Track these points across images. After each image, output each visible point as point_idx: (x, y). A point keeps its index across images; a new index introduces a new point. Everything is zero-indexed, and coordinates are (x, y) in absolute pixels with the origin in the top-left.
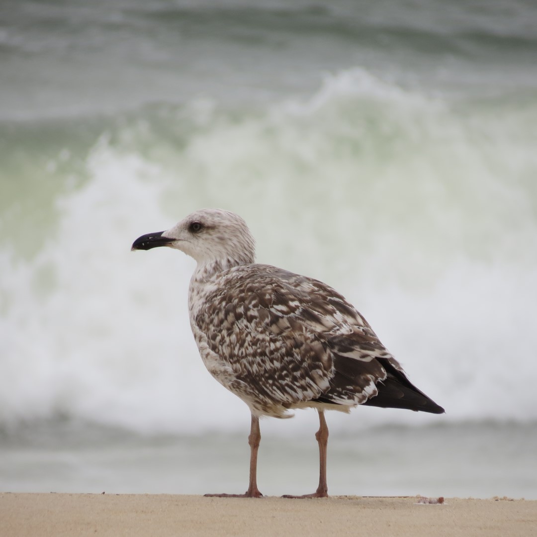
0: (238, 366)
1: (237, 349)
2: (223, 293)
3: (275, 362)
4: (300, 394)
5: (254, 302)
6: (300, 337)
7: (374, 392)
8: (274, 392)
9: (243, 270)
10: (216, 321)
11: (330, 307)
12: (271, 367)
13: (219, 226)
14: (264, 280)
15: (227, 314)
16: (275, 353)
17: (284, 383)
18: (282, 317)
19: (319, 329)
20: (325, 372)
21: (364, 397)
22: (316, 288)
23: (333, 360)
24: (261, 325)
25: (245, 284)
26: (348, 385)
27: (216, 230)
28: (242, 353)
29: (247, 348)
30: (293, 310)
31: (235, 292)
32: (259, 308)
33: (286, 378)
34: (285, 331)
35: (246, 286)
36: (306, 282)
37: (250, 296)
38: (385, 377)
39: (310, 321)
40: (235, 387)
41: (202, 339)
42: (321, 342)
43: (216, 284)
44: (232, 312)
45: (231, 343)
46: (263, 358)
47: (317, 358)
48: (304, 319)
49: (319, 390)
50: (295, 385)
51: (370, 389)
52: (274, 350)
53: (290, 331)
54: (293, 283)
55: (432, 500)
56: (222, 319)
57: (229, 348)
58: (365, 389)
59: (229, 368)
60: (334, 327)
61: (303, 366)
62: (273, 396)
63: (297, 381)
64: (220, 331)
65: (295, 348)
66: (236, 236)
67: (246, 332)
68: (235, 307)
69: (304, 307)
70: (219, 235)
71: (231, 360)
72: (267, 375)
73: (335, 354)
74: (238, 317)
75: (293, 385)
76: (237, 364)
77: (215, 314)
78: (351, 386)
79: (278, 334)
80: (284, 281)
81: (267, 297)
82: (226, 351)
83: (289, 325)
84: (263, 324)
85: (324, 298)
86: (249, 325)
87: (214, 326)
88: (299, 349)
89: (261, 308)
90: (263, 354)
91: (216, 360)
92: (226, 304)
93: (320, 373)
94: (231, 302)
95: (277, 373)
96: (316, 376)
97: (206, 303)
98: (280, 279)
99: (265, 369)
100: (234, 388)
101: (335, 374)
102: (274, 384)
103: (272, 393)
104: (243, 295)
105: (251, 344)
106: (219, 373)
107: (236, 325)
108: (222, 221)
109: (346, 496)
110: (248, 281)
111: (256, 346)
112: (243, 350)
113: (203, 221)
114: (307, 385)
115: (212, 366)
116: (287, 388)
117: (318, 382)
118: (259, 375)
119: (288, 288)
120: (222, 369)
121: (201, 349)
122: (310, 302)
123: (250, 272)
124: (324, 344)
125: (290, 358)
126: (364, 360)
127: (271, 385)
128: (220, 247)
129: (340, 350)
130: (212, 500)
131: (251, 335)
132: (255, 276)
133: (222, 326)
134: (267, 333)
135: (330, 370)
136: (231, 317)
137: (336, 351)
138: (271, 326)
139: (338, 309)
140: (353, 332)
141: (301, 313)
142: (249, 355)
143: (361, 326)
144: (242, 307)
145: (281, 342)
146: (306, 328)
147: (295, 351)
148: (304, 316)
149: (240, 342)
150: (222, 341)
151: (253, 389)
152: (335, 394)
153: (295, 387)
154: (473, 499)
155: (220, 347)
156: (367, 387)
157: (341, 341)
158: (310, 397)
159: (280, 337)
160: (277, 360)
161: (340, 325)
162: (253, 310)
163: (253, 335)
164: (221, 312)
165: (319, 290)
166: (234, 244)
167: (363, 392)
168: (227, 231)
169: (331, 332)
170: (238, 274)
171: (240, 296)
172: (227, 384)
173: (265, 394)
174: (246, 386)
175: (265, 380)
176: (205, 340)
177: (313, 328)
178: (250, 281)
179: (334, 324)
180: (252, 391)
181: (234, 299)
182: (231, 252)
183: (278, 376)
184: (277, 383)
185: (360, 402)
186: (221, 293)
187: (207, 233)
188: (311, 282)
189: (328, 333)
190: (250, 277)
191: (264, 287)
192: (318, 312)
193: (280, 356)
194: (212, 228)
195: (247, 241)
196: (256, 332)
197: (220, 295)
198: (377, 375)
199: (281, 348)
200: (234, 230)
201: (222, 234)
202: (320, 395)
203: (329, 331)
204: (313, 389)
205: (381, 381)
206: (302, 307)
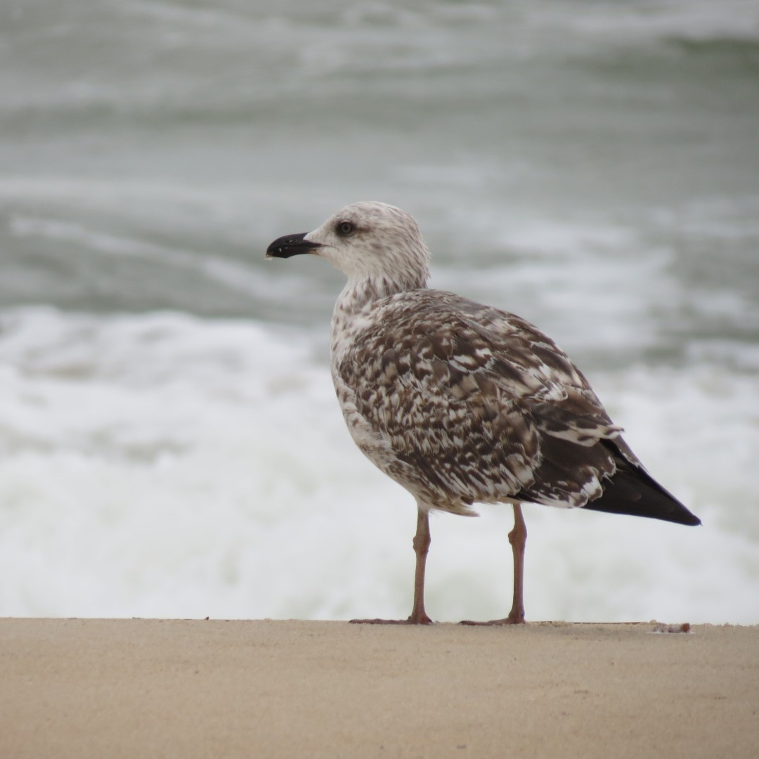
0: (401, 439)
1: (399, 414)
2: (379, 333)
3: (456, 439)
4: (490, 487)
5: (425, 350)
6: (492, 404)
7: (598, 491)
8: (452, 481)
9: (410, 299)
10: (369, 373)
11: (534, 357)
12: (449, 445)
13: (375, 228)
14: (439, 316)
15: (385, 364)
16: (457, 426)
17: (467, 469)
18: (467, 374)
19: (519, 390)
20: (528, 458)
21: (583, 499)
22: (514, 328)
23: (538, 442)
24: (436, 383)
25: (412, 321)
26: (561, 480)
27: (371, 234)
28: (407, 421)
29: (415, 414)
30: (481, 362)
31: (397, 332)
32: (434, 359)
33: (471, 463)
34: (471, 394)
35: (413, 324)
36: (499, 318)
37: (419, 339)
38: (614, 472)
39: (507, 378)
40: (394, 470)
41: (348, 398)
42: (523, 414)
43: (371, 318)
44: (393, 361)
45: (391, 406)
46: (439, 431)
47: (516, 437)
48: (498, 375)
49: (518, 484)
50: (483, 473)
51: (593, 487)
52: (455, 420)
53: (478, 395)
54: (480, 320)
55: (673, 627)
56: (378, 370)
57: (389, 413)
58: (584, 486)
59: (387, 442)
60: (541, 387)
61: (496, 447)
62: (450, 486)
63: (487, 468)
64: (376, 387)
65: (485, 421)
66: (398, 244)
67: (413, 392)
68: (398, 356)
69: (497, 357)
70: (374, 241)
71: (391, 431)
72: (443, 456)
73: (542, 433)
74: (402, 370)
75: (480, 474)
76: (400, 436)
77: (368, 363)
78: (565, 481)
79: (461, 399)
80: (468, 315)
81: (445, 343)
82: (384, 417)
83: (477, 386)
84: (440, 383)
85: (526, 344)
86: (418, 382)
87: (366, 379)
88: (491, 422)
89: (436, 359)
90: (438, 425)
91: (368, 430)
92: (385, 350)
93: (521, 459)
94: (392, 347)
95: (458, 455)
96: (514, 463)
97: (355, 346)
98: (462, 312)
99: (441, 446)
100: (393, 472)
101: (542, 462)
102: (452, 470)
103: (449, 481)
104: (409, 337)
105: (420, 409)
106: (372, 449)
107: (398, 381)
108: (381, 222)
109: (551, 622)
110: (416, 316)
111: (429, 412)
112: (409, 417)
113: (354, 220)
114: (501, 476)
115: (362, 438)
116: (471, 477)
118: (431, 455)
119: (474, 328)
120: (377, 443)
121: (347, 413)
122: (505, 350)
123: (421, 302)
124: (526, 416)
125: (477, 435)
126: (584, 444)
127: (449, 471)
128: (374, 259)
129: (549, 428)
130: (361, 628)
131: (421, 396)
132: (427, 309)
133: (379, 380)
134: (446, 396)
135: (534, 456)
136: (391, 369)
137: (543, 428)
138: (451, 387)
139: (544, 362)
140: (567, 397)
141: (494, 367)
142: (418, 425)
143: (579, 387)
144: (409, 356)
145: (465, 410)
146: (501, 390)
147: (486, 425)
148: (498, 371)
149: (405, 405)
150: (379, 401)
151: (420, 474)
152: (542, 491)
153: (483, 476)
154: (732, 626)
155: (375, 411)
156: (587, 484)
157: (550, 413)
158: (504, 492)
159: (463, 404)
160: (459, 436)
161: (549, 386)
162: (425, 362)
163: (424, 397)
164: (377, 360)
165: (518, 331)
166: (394, 256)
167: (582, 491)
168: (386, 236)
169: (536, 396)
170: (402, 304)
171: (404, 339)
172: (382, 466)
173: (438, 482)
174: (410, 470)
175: (439, 462)
176: (353, 400)
177: (510, 389)
178: (419, 316)
179: (539, 383)
180: (419, 477)
181: (395, 342)
182: (388, 267)
183: (459, 459)
184: (456, 469)
185: (577, 504)
186: (377, 333)
187: (359, 237)
188: (507, 318)
189: (532, 397)
190: (419, 310)
191: (439, 327)
192: (518, 363)
193: (463, 431)
194: (366, 230)
195: (415, 253)
196: (428, 393)
197: (376, 335)
198: (602, 468)
199: (465, 418)
200: (396, 235)
201: (378, 240)
202: (519, 490)
203: (533, 395)
204: (509, 482)
205: (608, 476)
206: (494, 358)
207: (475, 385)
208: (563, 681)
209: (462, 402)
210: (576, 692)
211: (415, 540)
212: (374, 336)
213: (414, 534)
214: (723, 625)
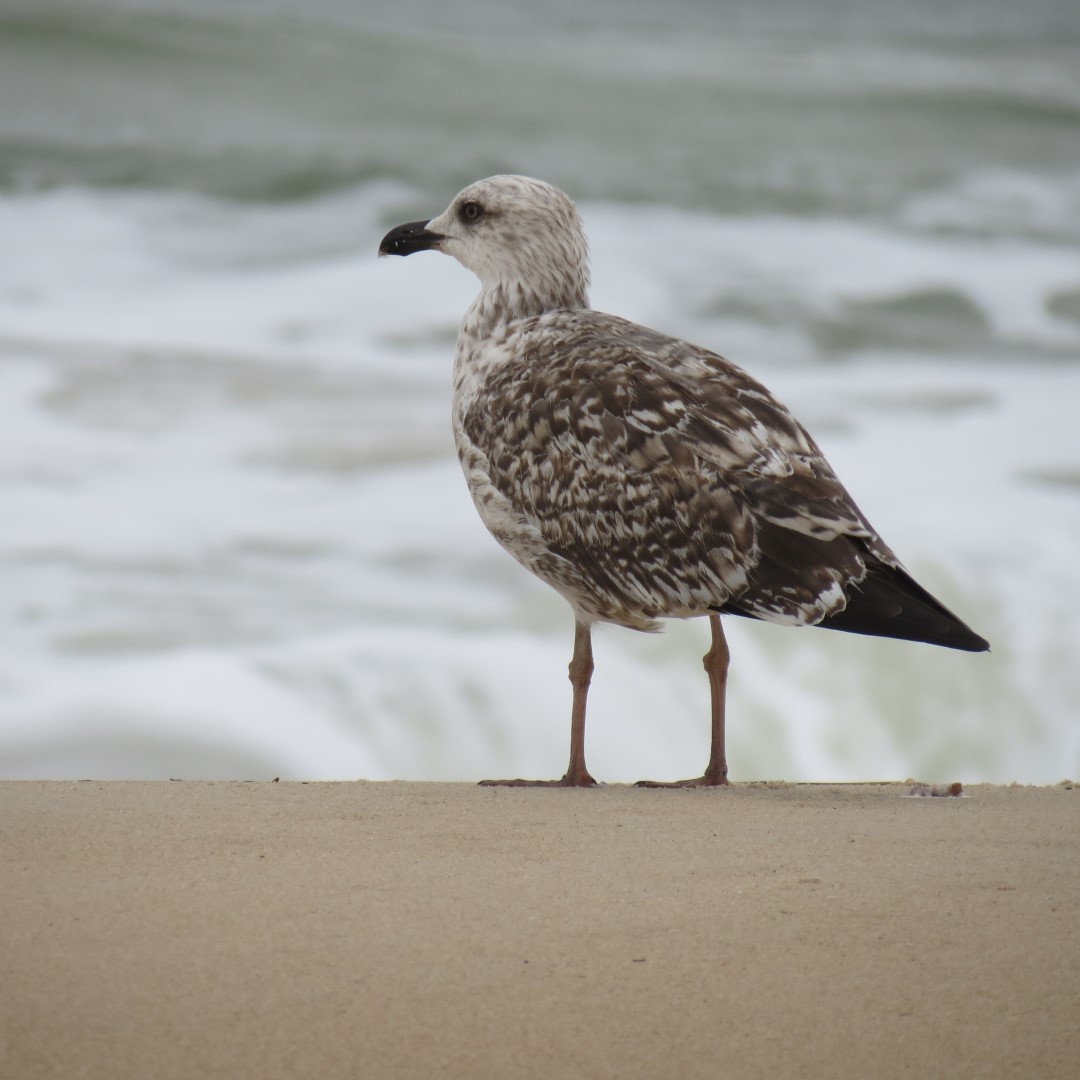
0: (555, 524)
1: (554, 491)
2: (523, 376)
3: (635, 525)
4: (684, 594)
5: (591, 402)
6: (688, 477)
7: (839, 603)
8: (628, 584)
9: (564, 327)
10: (509, 432)
11: (744, 412)
12: (626, 533)
13: (507, 211)
14: (609, 352)
15: (534, 419)
16: (637, 507)
17: (651, 567)
18: (652, 436)
19: (726, 460)
20: (740, 554)
21: (818, 613)
22: (713, 370)
23: (755, 531)
24: (607, 448)
25: (571, 359)
26: (787, 585)
27: (502, 219)
28: (565, 500)
29: (576, 491)
30: (671, 420)
31: (549, 375)
32: (604, 414)
33: (658, 560)
34: (658, 464)
35: (572, 364)
36: (691, 355)
37: (582, 386)
38: (863, 576)
39: (708, 442)
40: (544, 566)
41: (476, 463)
42: (732, 491)
44: (545, 417)
45: (541, 478)
46: (611, 514)
47: (723, 524)
48: (695, 438)
49: (725, 590)
50: (675, 574)
51: (833, 596)
52: (634, 500)
53: (669, 465)
54: (666, 359)
55: (938, 789)
56: (523, 429)
57: (538, 489)
58: (821, 595)
59: (534, 528)
60: (756, 456)
61: (693, 538)
62: (626, 591)
63: (680, 567)
64: (519, 452)
65: (679, 502)
66: (537, 233)
67: (574, 459)
68: (552, 408)
69: (693, 412)
70: (506, 229)
71: (542, 513)
72: (616, 548)
73: (759, 518)
74: (558, 428)
75: (670, 575)
76: (554, 521)
77: (507, 418)
78: (792, 587)
79: (644, 471)
80: (648, 353)
81: (619, 392)
82: (531, 493)
83: (666, 453)
84: (613, 448)
85: (732, 392)
86: (581, 446)
87: (505, 440)
88: (687, 502)
89: (607, 415)
90: (610, 506)
91: (505, 510)
92: (534, 399)
93: (729, 555)
94: (543, 396)
95: (638, 548)
96: (719, 561)
97: (487, 392)
98: (640, 348)
99: (613, 536)
100: (542, 569)
101: (759, 560)
102: (629, 569)
103: (624, 585)
104: (567, 382)
105: (585, 483)
106: (511, 536)
107: (552, 444)
108: (516, 202)
109: (765, 783)
110: (575, 351)
111: (597, 488)
112: (568, 494)
113: (482, 200)
114: (700, 578)
115: (498, 520)
116: (656, 578)
117: (723, 572)
118: (598, 547)
119: (658, 371)
120: (519, 529)
121: (474, 484)
122: (703, 402)
123: (580, 333)
124: (736, 494)
125: (666, 520)
126: (819, 536)
127: (625, 570)
128: (506, 255)
129: (769, 512)
130: (495, 792)
131: (585, 466)
132: (590, 342)
133: (524, 443)
134: (621, 466)
135: (749, 551)
136: (542, 428)
137: (761, 512)
138: (629, 453)
139: (759, 418)
140: (792, 473)
141: (689, 427)
142: (581, 505)
143: (807, 455)
144: (567, 409)
145: (649, 486)
146: (700, 459)
147: (680, 506)
148: (696, 433)
149: (562, 477)
150: (523, 472)
151: (584, 574)
152: (758, 600)
153: (675, 579)
154: (1022, 786)
155: (517, 484)
156: (825, 592)
157: (771, 493)
158: (705, 603)
159: (647, 477)
160: (640, 522)
161: (766, 454)
162: (592, 419)
163: (590, 467)
164: (521, 415)
165: (719, 374)
166: (532, 250)
167: (817, 601)
168: (522, 222)
169: (750, 469)
170: (552, 334)
171: (560, 384)
172: (526, 561)
173: (609, 586)
174: (568, 568)
175: (611, 557)
176: (485, 467)
177: (714, 459)
178: (580, 352)
179: (754, 451)
180: (581, 578)
181: (548, 389)
182: (525, 266)
183: (639, 553)
184: (636, 567)
185: (810, 620)
186: (519, 376)
187: (488, 225)
188: (701, 356)
189: (745, 470)
190: (579, 343)
191: (610, 368)
192: (721, 422)
193: (646, 515)
194: (497, 214)
195: (562, 248)
196: (596, 461)
197: (519, 378)
198: (847, 571)
199: (649, 497)
200: (534, 220)
201: (511, 227)
202: (726, 600)
203: (746, 467)
204: (712, 587)
205: (855, 582)
206: (690, 414)
207: (664, 451)
208: (782, 866)
209: (645, 474)
210: (801, 882)
211: (572, 666)
212: (516, 379)
213: (570, 658)
214: (1009, 785)
